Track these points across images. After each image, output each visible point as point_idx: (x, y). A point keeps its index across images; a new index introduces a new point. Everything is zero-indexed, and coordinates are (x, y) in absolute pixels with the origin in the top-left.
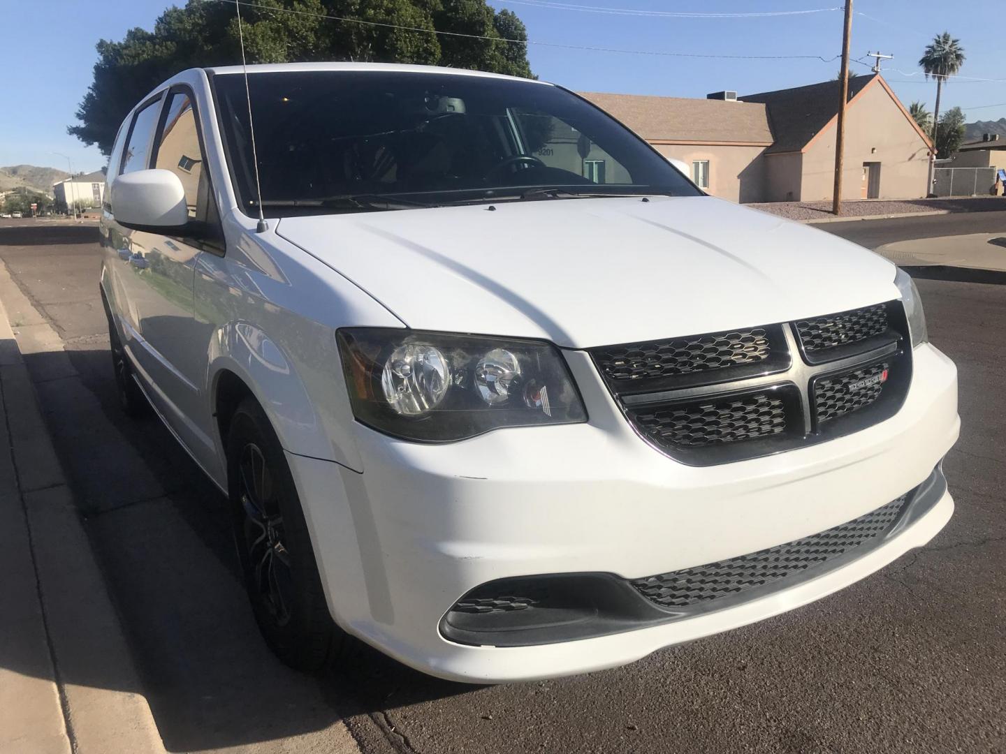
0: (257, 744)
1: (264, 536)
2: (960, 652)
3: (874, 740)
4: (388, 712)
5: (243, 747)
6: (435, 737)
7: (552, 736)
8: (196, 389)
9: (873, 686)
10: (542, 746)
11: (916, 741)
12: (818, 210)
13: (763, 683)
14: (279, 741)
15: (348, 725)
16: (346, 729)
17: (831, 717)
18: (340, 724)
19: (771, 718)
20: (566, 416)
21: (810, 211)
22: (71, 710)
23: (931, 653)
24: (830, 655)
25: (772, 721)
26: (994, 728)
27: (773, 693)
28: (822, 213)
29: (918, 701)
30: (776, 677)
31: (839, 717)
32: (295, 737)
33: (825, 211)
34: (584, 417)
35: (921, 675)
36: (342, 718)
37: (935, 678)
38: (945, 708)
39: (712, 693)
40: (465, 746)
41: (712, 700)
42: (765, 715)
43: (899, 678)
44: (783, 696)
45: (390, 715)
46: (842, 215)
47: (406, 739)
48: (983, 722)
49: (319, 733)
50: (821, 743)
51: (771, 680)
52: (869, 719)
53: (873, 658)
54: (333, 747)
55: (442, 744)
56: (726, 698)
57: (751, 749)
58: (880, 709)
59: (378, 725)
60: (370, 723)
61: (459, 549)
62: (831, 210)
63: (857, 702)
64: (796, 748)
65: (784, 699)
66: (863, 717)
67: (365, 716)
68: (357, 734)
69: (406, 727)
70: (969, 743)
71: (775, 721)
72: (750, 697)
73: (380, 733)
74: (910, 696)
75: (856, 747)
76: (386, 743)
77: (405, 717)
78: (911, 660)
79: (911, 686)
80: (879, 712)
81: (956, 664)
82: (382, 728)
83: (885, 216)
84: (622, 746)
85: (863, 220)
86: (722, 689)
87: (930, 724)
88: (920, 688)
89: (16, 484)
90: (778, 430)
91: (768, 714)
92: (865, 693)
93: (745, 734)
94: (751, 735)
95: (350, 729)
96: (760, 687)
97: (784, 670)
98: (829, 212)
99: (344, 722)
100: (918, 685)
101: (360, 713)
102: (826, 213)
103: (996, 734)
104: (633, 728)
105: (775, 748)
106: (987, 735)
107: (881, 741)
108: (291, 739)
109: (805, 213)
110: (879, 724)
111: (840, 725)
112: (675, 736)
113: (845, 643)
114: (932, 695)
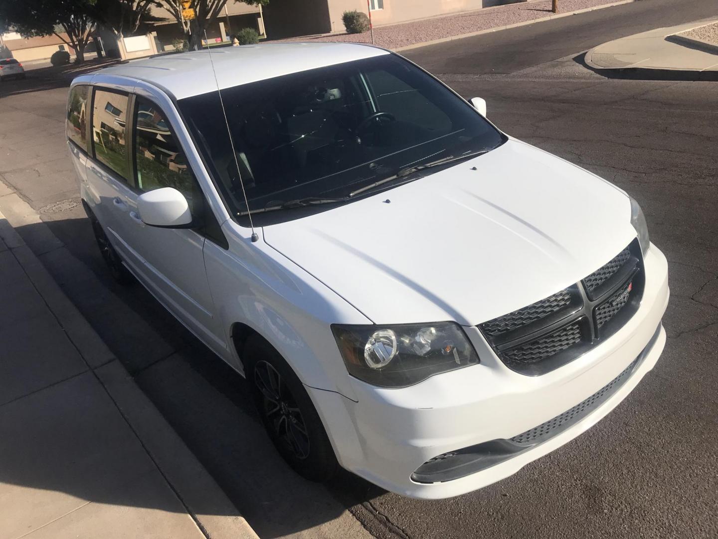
0: (306, 530)
1: (278, 408)
2: (672, 421)
3: (632, 486)
4: (371, 501)
5: (299, 533)
6: (402, 515)
7: (464, 506)
8: (211, 315)
9: (628, 450)
10: (461, 513)
11: (654, 484)
12: (541, 10)
13: (569, 456)
14: (317, 527)
15: (352, 512)
16: (351, 515)
17: (608, 474)
18: (347, 512)
19: (577, 478)
20: (468, 362)
21: (536, 12)
22: (208, 532)
23: (656, 423)
24: (603, 432)
25: (578, 481)
26: (693, 471)
27: (576, 461)
28: (545, 12)
29: (652, 458)
30: (575, 450)
31: (613, 473)
32: (326, 524)
33: (546, 11)
34: (477, 361)
35: (652, 439)
36: (347, 508)
37: (660, 440)
38: (667, 461)
39: (543, 466)
40: (420, 518)
41: (544, 471)
42: (573, 477)
43: (641, 443)
44: (581, 464)
45: (373, 503)
46: (559, 12)
47: (386, 517)
48: (688, 468)
49: (337, 520)
50: (605, 492)
51: (573, 453)
52: (628, 472)
53: (626, 431)
54: (348, 527)
55: (407, 519)
56: (551, 468)
57: (570, 500)
58: (633, 465)
59: (369, 510)
60: (364, 510)
61: (420, 443)
62: (551, 9)
63: (620, 462)
64: (593, 497)
65: (582, 465)
66: (625, 471)
67: (360, 506)
68: (359, 518)
69: (384, 510)
70: (681, 483)
71: (579, 480)
72: (564, 466)
73: (371, 515)
74: (648, 454)
75: (623, 492)
76: (377, 522)
77: (382, 504)
78: (646, 429)
79: (648, 447)
80: (633, 467)
81: (670, 430)
82: (372, 512)
83: (590, 9)
84: (502, 507)
85: (574, 14)
86: (548, 462)
87: (661, 472)
88: (653, 449)
89: (85, 363)
90: (578, 341)
91: (575, 476)
92: (624, 455)
93: (565, 491)
94: (568, 492)
95: (354, 515)
96: (568, 459)
97: (579, 445)
98: (549, 11)
99: (349, 511)
100: (652, 446)
101: (356, 504)
102: (547, 12)
103: (695, 475)
104: (506, 495)
105: (582, 498)
106: (690, 476)
107: (636, 486)
108: (323, 525)
109: (532, 14)
110: (633, 476)
111: (613, 478)
112: (529, 497)
113: (609, 422)
114: (660, 453)
